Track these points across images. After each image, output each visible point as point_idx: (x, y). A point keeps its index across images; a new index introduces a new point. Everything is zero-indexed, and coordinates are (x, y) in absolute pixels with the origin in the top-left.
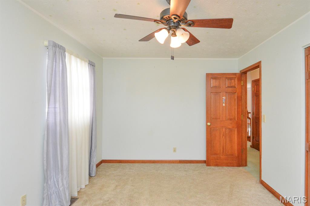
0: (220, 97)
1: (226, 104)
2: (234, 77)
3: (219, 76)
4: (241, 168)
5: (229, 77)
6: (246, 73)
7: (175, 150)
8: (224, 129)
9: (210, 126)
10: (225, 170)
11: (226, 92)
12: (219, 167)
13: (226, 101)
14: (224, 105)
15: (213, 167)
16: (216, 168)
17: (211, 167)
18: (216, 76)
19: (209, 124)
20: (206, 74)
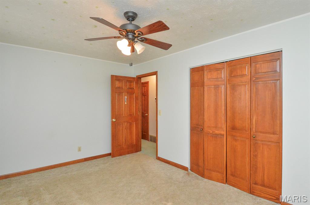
0: (123, 97)
1: (127, 102)
2: (133, 80)
3: (121, 79)
4: (138, 153)
5: (129, 80)
6: (141, 78)
7: (79, 150)
8: (126, 123)
9: (115, 122)
10: (128, 157)
11: (127, 93)
12: (122, 156)
13: (127, 100)
14: (126, 103)
15: (118, 157)
16: (120, 157)
17: (116, 158)
18: (119, 78)
19: (114, 120)
20: (111, 75)
